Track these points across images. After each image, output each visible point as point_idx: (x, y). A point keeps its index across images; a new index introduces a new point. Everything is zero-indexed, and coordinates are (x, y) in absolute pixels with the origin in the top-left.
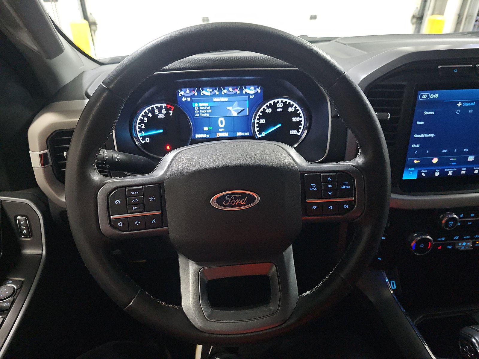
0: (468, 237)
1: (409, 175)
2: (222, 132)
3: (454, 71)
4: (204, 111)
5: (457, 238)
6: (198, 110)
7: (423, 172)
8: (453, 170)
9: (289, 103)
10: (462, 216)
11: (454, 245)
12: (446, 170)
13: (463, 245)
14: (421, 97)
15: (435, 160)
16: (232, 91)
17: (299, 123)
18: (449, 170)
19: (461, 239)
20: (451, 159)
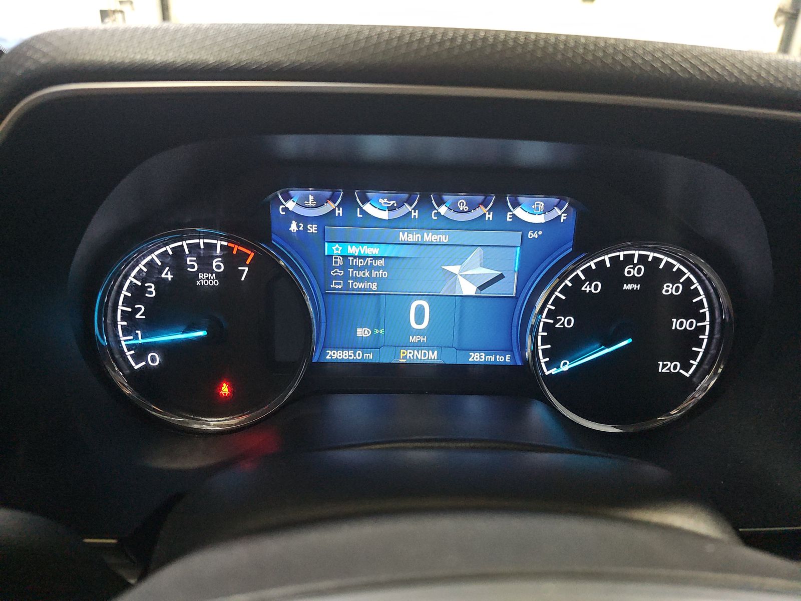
2: (418, 346)
4: (361, 273)
6: (340, 268)
9: (669, 265)
16: (466, 208)
17: (693, 337)
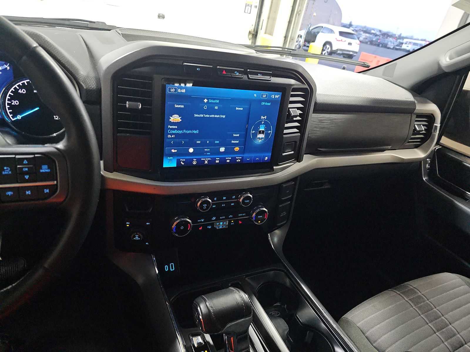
0: (224, 217)
1: (169, 163)
3: (198, 69)
5: (214, 218)
7: (181, 161)
8: (208, 159)
10: (215, 199)
11: (212, 225)
12: (202, 159)
13: (220, 224)
14: (170, 91)
15: (191, 150)
18: (204, 159)
19: (218, 219)
20: (205, 150)
